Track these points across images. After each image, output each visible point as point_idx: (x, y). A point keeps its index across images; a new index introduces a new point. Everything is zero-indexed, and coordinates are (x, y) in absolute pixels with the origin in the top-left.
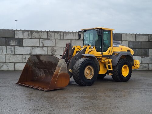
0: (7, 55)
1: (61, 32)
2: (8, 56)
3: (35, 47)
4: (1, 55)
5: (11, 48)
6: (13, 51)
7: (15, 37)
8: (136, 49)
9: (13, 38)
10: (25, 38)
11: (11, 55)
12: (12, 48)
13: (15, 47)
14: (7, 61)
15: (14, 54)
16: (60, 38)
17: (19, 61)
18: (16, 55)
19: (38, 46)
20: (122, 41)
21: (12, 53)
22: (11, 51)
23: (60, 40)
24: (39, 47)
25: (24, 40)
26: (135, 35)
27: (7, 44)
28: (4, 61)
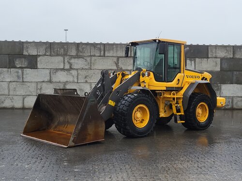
0: (11, 84)
1: (101, 44)
2: (13, 85)
3: (57, 70)
4: (2, 83)
5: (18, 72)
6: (21, 76)
7: (24, 54)
8: (235, 73)
9: (21, 55)
10: (40, 55)
11: (18, 83)
12: (20, 71)
13: (25, 69)
14: (11, 93)
15: (23, 82)
16: (99, 55)
17: (30, 94)
18: (26, 83)
19: (62, 67)
20: (208, 58)
21: (18, 80)
22: (18, 77)
23: (100, 58)
24: (63, 69)
25: (39, 59)
26: (232, 48)
27: (11, 66)
28: (6, 92)
